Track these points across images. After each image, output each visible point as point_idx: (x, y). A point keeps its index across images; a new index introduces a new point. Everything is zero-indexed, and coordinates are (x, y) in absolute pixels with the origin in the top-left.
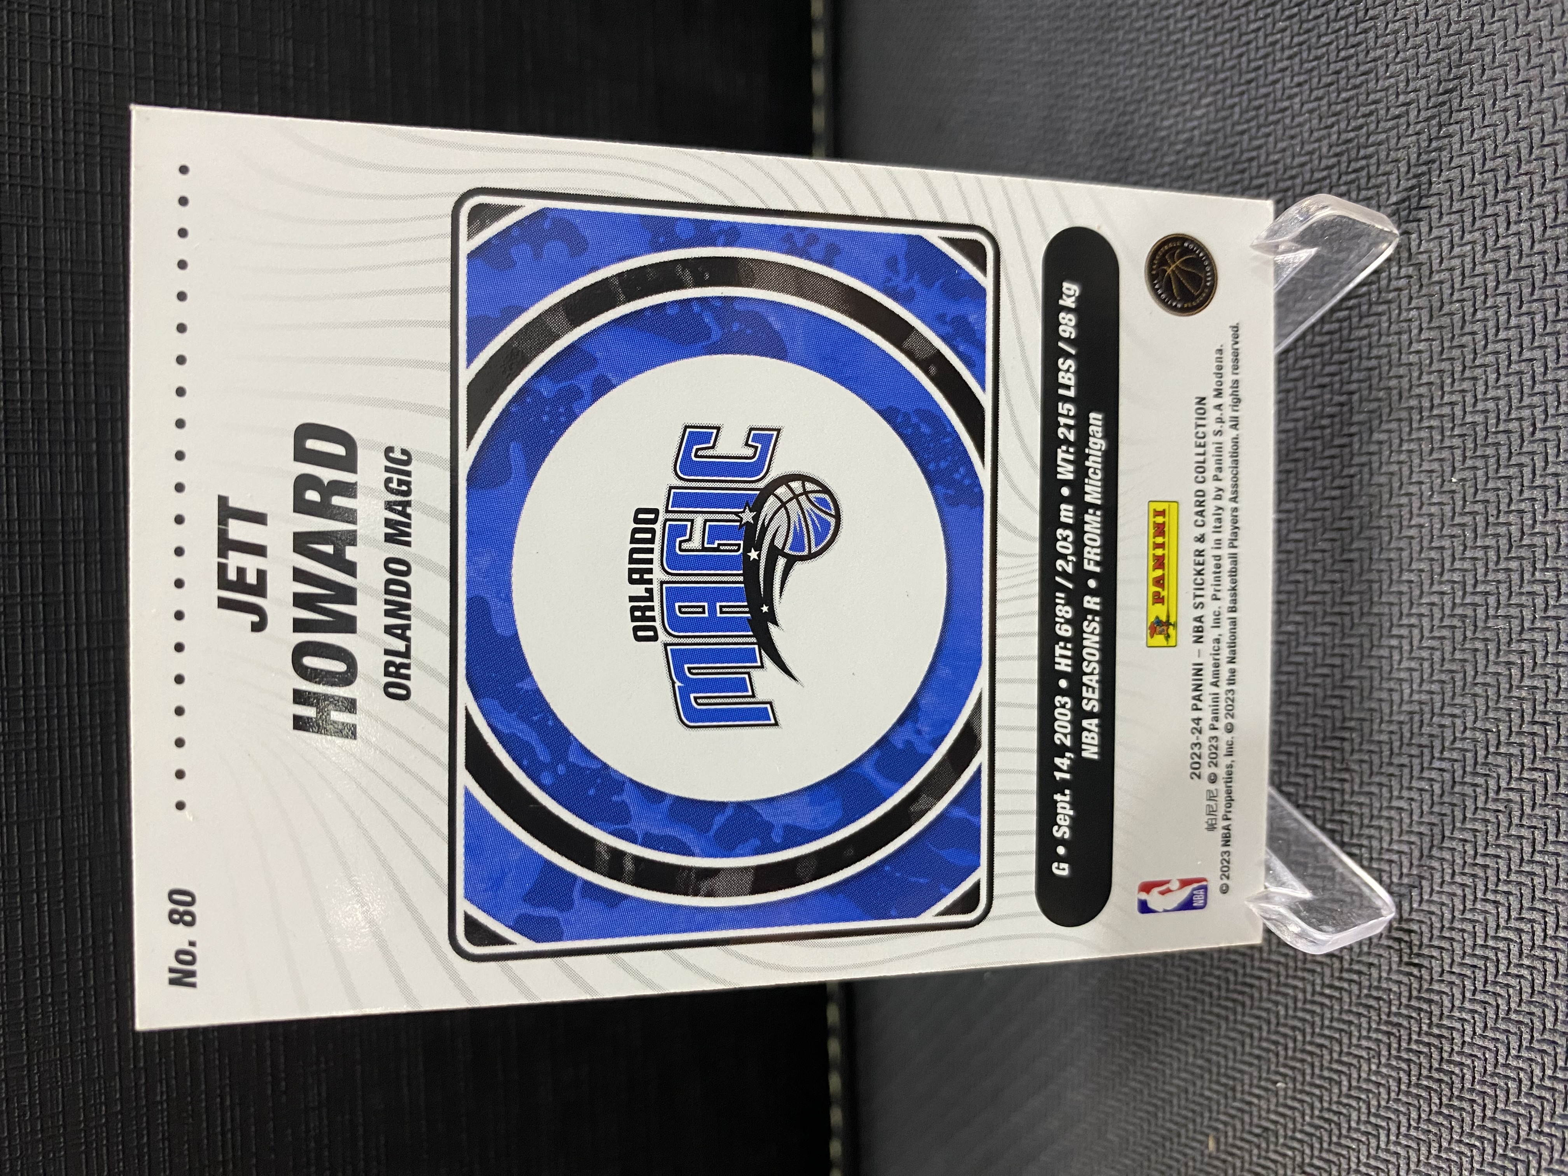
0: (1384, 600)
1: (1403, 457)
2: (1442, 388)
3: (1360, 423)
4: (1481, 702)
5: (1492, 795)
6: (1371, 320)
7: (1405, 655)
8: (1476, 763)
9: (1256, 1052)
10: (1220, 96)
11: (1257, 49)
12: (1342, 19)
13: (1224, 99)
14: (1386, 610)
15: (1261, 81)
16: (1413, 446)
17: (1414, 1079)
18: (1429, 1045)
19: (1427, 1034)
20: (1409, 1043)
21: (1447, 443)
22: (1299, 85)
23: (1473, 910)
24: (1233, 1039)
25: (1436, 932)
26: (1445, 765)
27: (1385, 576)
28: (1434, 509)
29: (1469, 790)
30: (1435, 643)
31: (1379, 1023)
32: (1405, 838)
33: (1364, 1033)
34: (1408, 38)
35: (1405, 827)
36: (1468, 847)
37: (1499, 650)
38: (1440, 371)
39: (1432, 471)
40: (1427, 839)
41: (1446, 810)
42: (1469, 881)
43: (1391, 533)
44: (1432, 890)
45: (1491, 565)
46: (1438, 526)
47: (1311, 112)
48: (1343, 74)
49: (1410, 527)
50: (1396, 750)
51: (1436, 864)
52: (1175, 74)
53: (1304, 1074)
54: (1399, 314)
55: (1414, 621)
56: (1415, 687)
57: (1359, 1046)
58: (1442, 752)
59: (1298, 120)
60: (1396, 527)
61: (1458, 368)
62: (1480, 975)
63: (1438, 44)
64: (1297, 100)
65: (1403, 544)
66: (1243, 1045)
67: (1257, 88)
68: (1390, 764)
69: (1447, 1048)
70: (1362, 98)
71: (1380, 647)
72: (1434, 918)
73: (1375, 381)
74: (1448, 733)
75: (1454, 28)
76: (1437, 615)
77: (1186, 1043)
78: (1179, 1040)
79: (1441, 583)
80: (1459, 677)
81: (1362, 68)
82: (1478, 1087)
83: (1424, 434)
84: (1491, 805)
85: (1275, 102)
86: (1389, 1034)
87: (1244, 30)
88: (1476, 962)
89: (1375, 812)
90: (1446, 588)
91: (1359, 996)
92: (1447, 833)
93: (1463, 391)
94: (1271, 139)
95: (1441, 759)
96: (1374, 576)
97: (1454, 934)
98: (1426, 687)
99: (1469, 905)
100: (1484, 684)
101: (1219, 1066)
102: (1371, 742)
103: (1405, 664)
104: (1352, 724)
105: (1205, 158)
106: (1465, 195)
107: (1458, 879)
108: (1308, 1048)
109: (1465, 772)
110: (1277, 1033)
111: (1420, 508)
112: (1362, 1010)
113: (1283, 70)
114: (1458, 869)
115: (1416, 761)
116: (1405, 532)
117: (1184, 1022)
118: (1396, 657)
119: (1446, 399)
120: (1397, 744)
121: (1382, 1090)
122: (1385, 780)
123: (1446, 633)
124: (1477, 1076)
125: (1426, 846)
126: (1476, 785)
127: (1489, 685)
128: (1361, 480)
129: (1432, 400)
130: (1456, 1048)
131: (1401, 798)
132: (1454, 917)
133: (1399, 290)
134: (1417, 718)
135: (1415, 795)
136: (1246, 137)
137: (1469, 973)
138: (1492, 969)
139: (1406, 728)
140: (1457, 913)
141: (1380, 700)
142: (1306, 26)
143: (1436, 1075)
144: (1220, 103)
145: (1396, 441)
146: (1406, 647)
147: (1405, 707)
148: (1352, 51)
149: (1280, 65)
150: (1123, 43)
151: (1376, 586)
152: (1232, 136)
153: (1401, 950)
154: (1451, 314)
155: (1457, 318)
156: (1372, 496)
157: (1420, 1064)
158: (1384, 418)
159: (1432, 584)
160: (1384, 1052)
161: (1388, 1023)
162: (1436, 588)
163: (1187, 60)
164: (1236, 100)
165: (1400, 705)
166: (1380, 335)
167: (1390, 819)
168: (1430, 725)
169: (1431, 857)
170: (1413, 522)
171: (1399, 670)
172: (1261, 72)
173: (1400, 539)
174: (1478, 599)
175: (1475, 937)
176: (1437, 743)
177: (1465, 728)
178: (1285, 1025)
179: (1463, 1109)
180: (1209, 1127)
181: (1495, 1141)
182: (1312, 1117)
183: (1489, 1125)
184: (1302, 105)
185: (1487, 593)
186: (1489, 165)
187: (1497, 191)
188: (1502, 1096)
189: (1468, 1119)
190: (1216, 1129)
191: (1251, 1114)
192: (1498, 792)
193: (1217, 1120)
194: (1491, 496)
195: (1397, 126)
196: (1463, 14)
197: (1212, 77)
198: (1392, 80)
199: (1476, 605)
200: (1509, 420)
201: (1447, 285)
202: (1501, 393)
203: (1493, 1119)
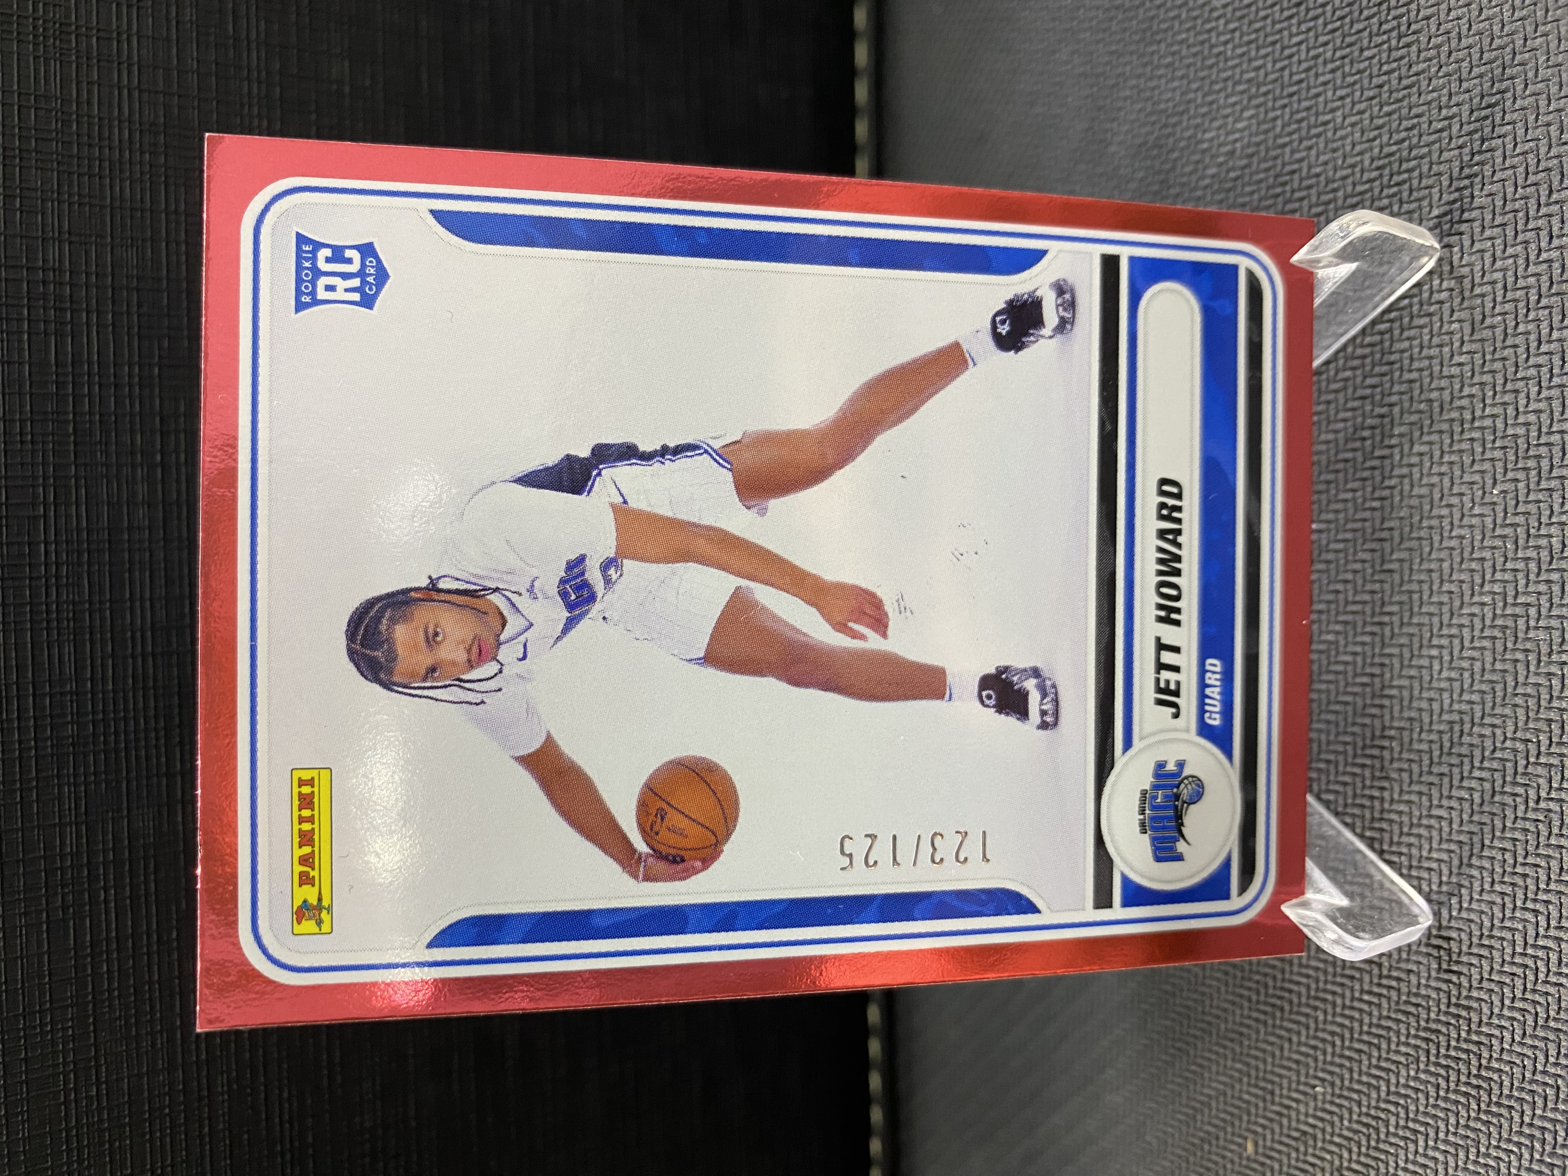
0: (1424, 610)
1: (1444, 469)
2: (1484, 400)
3: (1401, 435)
4: (1521, 712)
5: (1531, 804)
6: (1412, 332)
7: (1446, 665)
8: (1516, 773)
9: (1296, 1056)
10: (1262, 109)
11: (1300, 62)
12: (1384, 33)
13: (1266, 112)
14: (1426, 620)
15: (1304, 94)
16: (1454, 458)
17: (1452, 1085)
18: (1467, 1051)
19: (1466, 1041)
20: (1448, 1050)
21: (1488, 455)
22: (1342, 98)
23: (1512, 918)
24: (1272, 1044)
25: (1475, 940)
26: (1484, 774)
27: (1425, 587)
28: (1474, 521)
29: (1509, 800)
30: (1476, 654)
31: (1417, 1030)
32: (1445, 846)
33: (1403, 1039)
34: (1450, 53)
35: (1445, 836)
36: (1508, 856)
37: (1539, 661)
38: (1481, 384)
39: (1473, 483)
40: (1466, 848)
41: (1486, 819)
42: (1508, 890)
43: (1432, 544)
44: (1472, 899)
45: (1532, 577)
46: (1479, 537)
47: (1353, 125)
48: (1386, 88)
49: (1451, 538)
50: (1436, 760)
51: (1475, 872)
52: (1217, 87)
53: (1342, 1080)
54: (1441, 327)
55: (1454, 631)
56: (1455, 696)
57: (1397, 1052)
58: (1482, 762)
59: (1340, 133)
60: (1436, 538)
61: (1500, 381)
62: (1519, 983)
63: (1481, 58)
64: (1339, 113)
65: (1444, 555)
66: (1282, 1049)
67: (1299, 101)
68: (1430, 773)
69: (1485, 1054)
70: (1404, 111)
71: (1420, 656)
72: (1473, 926)
73: (1416, 392)
74: (1488, 743)
75: (1497, 42)
76: (1478, 625)
77: (1225, 1047)
78: (1217, 1044)
79: (1481, 594)
80: (1499, 687)
81: (1405, 82)
82: (1516, 1094)
83: (1465, 446)
84: (1531, 815)
85: (1317, 114)
86: (1427, 1040)
87: (1286, 42)
88: (1515, 969)
89: (1415, 821)
90: (1487, 599)
91: (1398, 1003)
92: (1487, 842)
93: (1505, 404)
94: (1313, 152)
95: (1481, 769)
96: (1415, 587)
97: (1493, 942)
98: (1466, 697)
99: (1508, 914)
100: (1524, 695)
101: (1257, 1069)
102: (1410, 751)
103: (1445, 674)
104: (1392, 733)
105: (1247, 171)
106: (1507, 209)
107: (1497, 887)
108: (1347, 1053)
109: (1504, 782)
110: (1316, 1038)
111: (1461, 520)
112: (1400, 1016)
113: (1325, 84)
114: (1497, 878)
115: (1456, 770)
116: (1445, 544)
117: (1223, 1026)
118: (1436, 667)
119: (1488, 411)
120: (1436, 753)
121: (1420, 1095)
122: (1424, 789)
123: (1487, 643)
124: (1516, 1084)
125: (1466, 854)
126: (1516, 795)
127: (1529, 695)
128: (1402, 491)
129: (1473, 412)
130: (1495, 1055)
131: (1441, 807)
132: (1493, 925)
133: (1441, 302)
134: (1457, 728)
135: (1454, 804)
136: (1287, 150)
137: (1508, 981)
138: (1531, 977)
139: (1446, 737)
140: (1496, 922)
141: (1420, 710)
142: (1348, 40)
143: (1474, 1082)
144: (1262, 116)
145: (1437, 454)
146: (1447, 658)
147: (1445, 717)
148: (1395, 65)
149: (1322, 79)
150: (1165, 56)
151: (1416, 596)
152: (1275, 149)
153: (1440, 957)
154: (1493, 327)
155: (1499, 331)
156: (1412, 507)
157: (1459, 1070)
158: (1426, 430)
159: (1472, 595)
160: (1423, 1058)
161: (1426, 1029)
162: (1476, 599)
163: (1230, 73)
164: (1279, 113)
165: (1440, 715)
166: (1422, 348)
167: (1429, 827)
168: (1470, 734)
169: (1470, 866)
170: (1454, 534)
171: (1439, 680)
172: (1304, 85)
173: (1440, 550)
174: (1518, 610)
175: (1514, 946)
176: (1477, 753)
177: (1506, 738)
178: (1324, 1030)
179: (1501, 1115)
180: (1248, 1130)
181: (1533, 1147)
182: (1350, 1121)
183: (1527, 1131)
184: (1344, 118)
185: (1528, 605)
186: (1532, 179)
187: (1539, 205)
188: (1540, 1102)
189: (1506, 1125)
190: (1255, 1133)
191: (1289, 1118)
192: (1537, 802)
193: (1256, 1123)
194: (1532, 508)
195: (1440, 140)
196: (1506, 29)
197: (1254, 90)
198: (1435, 95)
199: (1517, 616)
200: (1550, 433)
201: (1488, 299)
202: (1542, 405)
203: (1531, 1125)
